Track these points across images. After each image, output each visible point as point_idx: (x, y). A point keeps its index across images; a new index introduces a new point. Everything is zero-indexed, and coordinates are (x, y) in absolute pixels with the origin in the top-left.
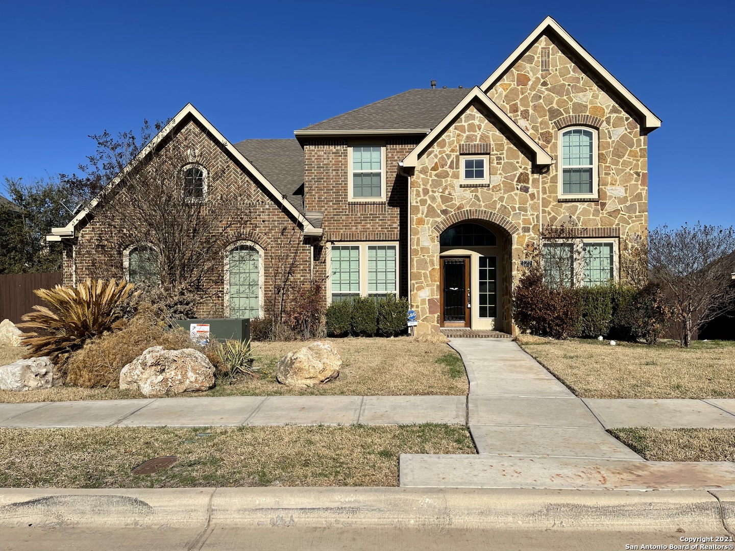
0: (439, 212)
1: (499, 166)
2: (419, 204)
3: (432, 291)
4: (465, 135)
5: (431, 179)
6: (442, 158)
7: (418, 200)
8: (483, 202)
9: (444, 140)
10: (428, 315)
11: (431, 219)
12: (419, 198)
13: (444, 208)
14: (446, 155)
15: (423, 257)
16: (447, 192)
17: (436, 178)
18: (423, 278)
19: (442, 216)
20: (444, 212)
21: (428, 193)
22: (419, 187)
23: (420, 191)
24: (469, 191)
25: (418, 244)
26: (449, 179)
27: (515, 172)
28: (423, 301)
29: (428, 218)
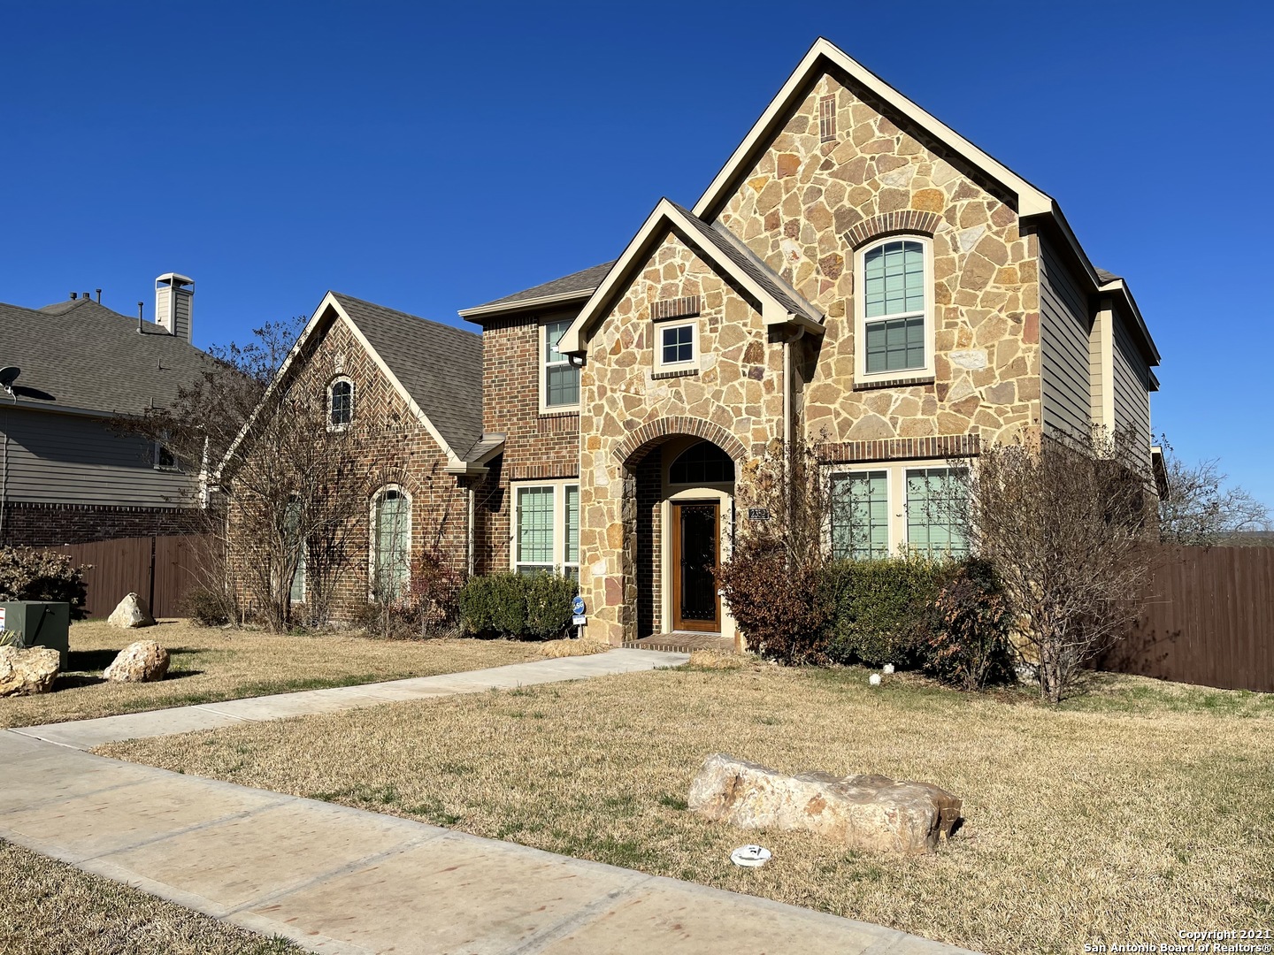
0: (621, 424)
1: (713, 335)
2: (592, 414)
3: (611, 562)
4: (659, 286)
5: (609, 369)
6: (627, 330)
7: (591, 407)
8: (689, 403)
9: (629, 299)
10: (604, 606)
11: (610, 439)
12: (593, 404)
13: (629, 418)
14: (632, 325)
15: (598, 505)
16: (632, 390)
17: (617, 367)
18: (598, 541)
19: (626, 432)
20: (629, 425)
21: (605, 393)
22: (593, 385)
23: (594, 392)
24: (667, 385)
25: (591, 483)
26: (636, 366)
27: (741, 344)
28: (598, 580)
29: (606, 437)
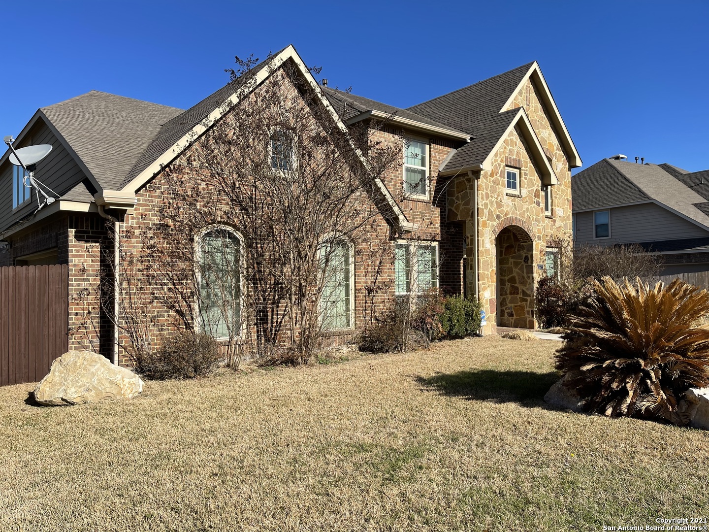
0: (495, 216)
1: (525, 180)
2: (483, 207)
3: (491, 290)
4: (508, 149)
5: (490, 184)
6: (496, 165)
7: (483, 203)
8: (519, 211)
10: (490, 315)
11: (491, 223)
13: (498, 213)
14: (498, 164)
15: (486, 259)
16: (499, 199)
17: (493, 184)
18: (486, 279)
19: (497, 220)
20: (498, 217)
21: (489, 198)
22: (483, 191)
23: (484, 195)
24: (511, 199)
25: (483, 247)
26: (500, 186)
27: (533, 188)
28: (487, 300)
29: (489, 221)
